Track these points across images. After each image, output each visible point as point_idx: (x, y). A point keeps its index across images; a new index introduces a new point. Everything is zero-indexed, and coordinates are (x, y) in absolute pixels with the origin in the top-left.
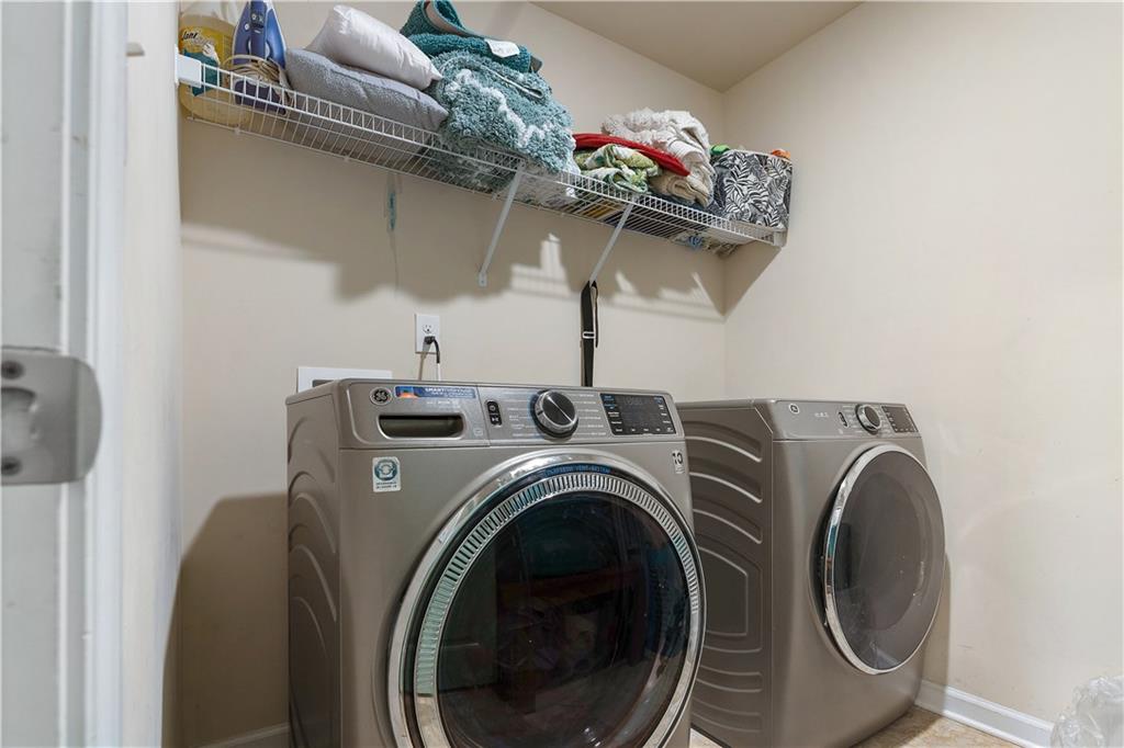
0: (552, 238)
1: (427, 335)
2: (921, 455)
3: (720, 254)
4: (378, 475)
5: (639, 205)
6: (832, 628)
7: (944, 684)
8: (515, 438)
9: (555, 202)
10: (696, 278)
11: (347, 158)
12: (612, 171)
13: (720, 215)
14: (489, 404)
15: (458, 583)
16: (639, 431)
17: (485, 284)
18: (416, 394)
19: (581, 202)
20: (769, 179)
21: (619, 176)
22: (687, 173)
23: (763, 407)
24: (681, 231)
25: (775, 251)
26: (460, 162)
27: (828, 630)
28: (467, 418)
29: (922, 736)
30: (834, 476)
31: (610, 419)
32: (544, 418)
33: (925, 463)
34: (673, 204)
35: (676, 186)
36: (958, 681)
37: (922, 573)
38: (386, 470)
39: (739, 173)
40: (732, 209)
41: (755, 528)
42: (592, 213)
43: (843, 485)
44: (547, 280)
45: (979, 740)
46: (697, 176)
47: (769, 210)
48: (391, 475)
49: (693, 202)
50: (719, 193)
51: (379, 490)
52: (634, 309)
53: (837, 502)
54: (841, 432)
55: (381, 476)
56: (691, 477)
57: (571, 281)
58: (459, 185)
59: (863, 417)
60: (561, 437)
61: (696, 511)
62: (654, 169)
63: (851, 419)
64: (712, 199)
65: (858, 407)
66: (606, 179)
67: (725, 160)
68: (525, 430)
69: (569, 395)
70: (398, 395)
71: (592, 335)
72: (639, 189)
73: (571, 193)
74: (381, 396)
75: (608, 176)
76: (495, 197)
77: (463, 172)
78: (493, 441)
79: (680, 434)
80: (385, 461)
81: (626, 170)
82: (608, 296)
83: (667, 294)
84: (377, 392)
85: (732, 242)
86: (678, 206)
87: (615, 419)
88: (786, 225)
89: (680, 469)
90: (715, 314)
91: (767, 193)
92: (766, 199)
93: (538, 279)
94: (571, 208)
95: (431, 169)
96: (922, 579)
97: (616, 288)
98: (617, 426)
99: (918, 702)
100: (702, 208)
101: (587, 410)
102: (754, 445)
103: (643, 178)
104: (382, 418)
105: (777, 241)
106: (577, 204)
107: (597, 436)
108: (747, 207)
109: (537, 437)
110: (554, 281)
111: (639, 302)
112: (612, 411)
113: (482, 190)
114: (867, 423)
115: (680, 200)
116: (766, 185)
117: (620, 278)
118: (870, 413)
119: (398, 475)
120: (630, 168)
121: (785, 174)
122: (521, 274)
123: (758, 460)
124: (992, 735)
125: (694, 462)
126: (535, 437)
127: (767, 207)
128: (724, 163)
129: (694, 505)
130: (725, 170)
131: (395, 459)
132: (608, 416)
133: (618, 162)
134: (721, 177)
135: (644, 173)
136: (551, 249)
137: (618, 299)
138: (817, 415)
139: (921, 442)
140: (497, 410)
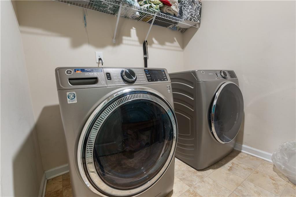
0: (134, 28)
1: (99, 58)
2: (238, 84)
3: (182, 32)
4: (69, 98)
5: (157, 16)
6: (213, 132)
7: (242, 144)
8: (116, 84)
9: (133, 17)
10: (175, 39)
11: (69, 4)
12: (149, 5)
13: (181, 19)
14: (107, 73)
15: (98, 131)
16: (156, 80)
17: (115, 43)
18: (81, 71)
19: (141, 16)
20: (195, 7)
21: (151, 6)
22: (171, 5)
23: (194, 72)
24: (170, 25)
25: (197, 29)
26: (103, 3)
27: (212, 133)
28: (99, 79)
29: (236, 157)
30: (215, 91)
31: (147, 77)
32: (125, 77)
33: (239, 86)
34: (167, 15)
35: (168, 10)
36: (246, 143)
37: (237, 116)
38: (71, 96)
39: (186, 5)
40: (185, 17)
41: (192, 107)
42: (145, 20)
43: (217, 94)
44: (133, 41)
45: (251, 158)
46: (174, 7)
47: (195, 17)
48: (73, 98)
49: (173, 15)
50: (181, 12)
51: (69, 103)
52: (158, 48)
53: (215, 98)
54: (216, 79)
55: (70, 98)
56: (173, 93)
57: (140, 41)
58: (105, 12)
59: (222, 74)
60: (131, 83)
61: (174, 102)
62: (161, 4)
63: (219, 75)
64: (179, 14)
65: (221, 71)
66: (147, 8)
67: (182, 2)
68: (119, 81)
69: (133, 70)
70: (75, 71)
71: (147, 56)
72: (157, 11)
73: (137, 13)
74: (69, 72)
75: (147, 7)
76: (116, 16)
77: (104, 7)
78: (109, 85)
79: (169, 81)
80: (71, 93)
81: (153, 5)
82: (151, 45)
83: (167, 44)
84: (68, 71)
85: (185, 28)
86: (169, 16)
87: (149, 77)
88: (200, 21)
89: (170, 91)
90: (181, 49)
91: (194, 11)
92: (194, 13)
93: (130, 40)
94: (138, 19)
95: (95, 7)
96: (237, 118)
97: (153, 42)
98: (150, 79)
99: (235, 149)
100: (176, 17)
101: (140, 75)
102: (191, 83)
103: (158, 7)
104: (70, 79)
105: (197, 27)
106: (140, 17)
107: (143, 82)
108: (189, 16)
109: (123, 83)
110: (135, 41)
111: (160, 46)
112: (148, 74)
113: (112, 14)
114: (223, 76)
115: (170, 14)
116: (194, 9)
117: (154, 40)
118: (224, 73)
119: (76, 98)
120: (154, 4)
121: (200, 5)
122: (125, 39)
123: (193, 88)
124: (254, 156)
125: (174, 89)
126: (122, 83)
127: (195, 16)
128: (182, 3)
129: (174, 101)
130: (182, 5)
131: (74, 93)
132: (147, 76)
133: (150, 2)
134: (181, 7)
135: (159, 6)
136: (133, 31)
137: (154, 45)
138: (209, 74)
139: (238, 80)
140: (110, 75)
